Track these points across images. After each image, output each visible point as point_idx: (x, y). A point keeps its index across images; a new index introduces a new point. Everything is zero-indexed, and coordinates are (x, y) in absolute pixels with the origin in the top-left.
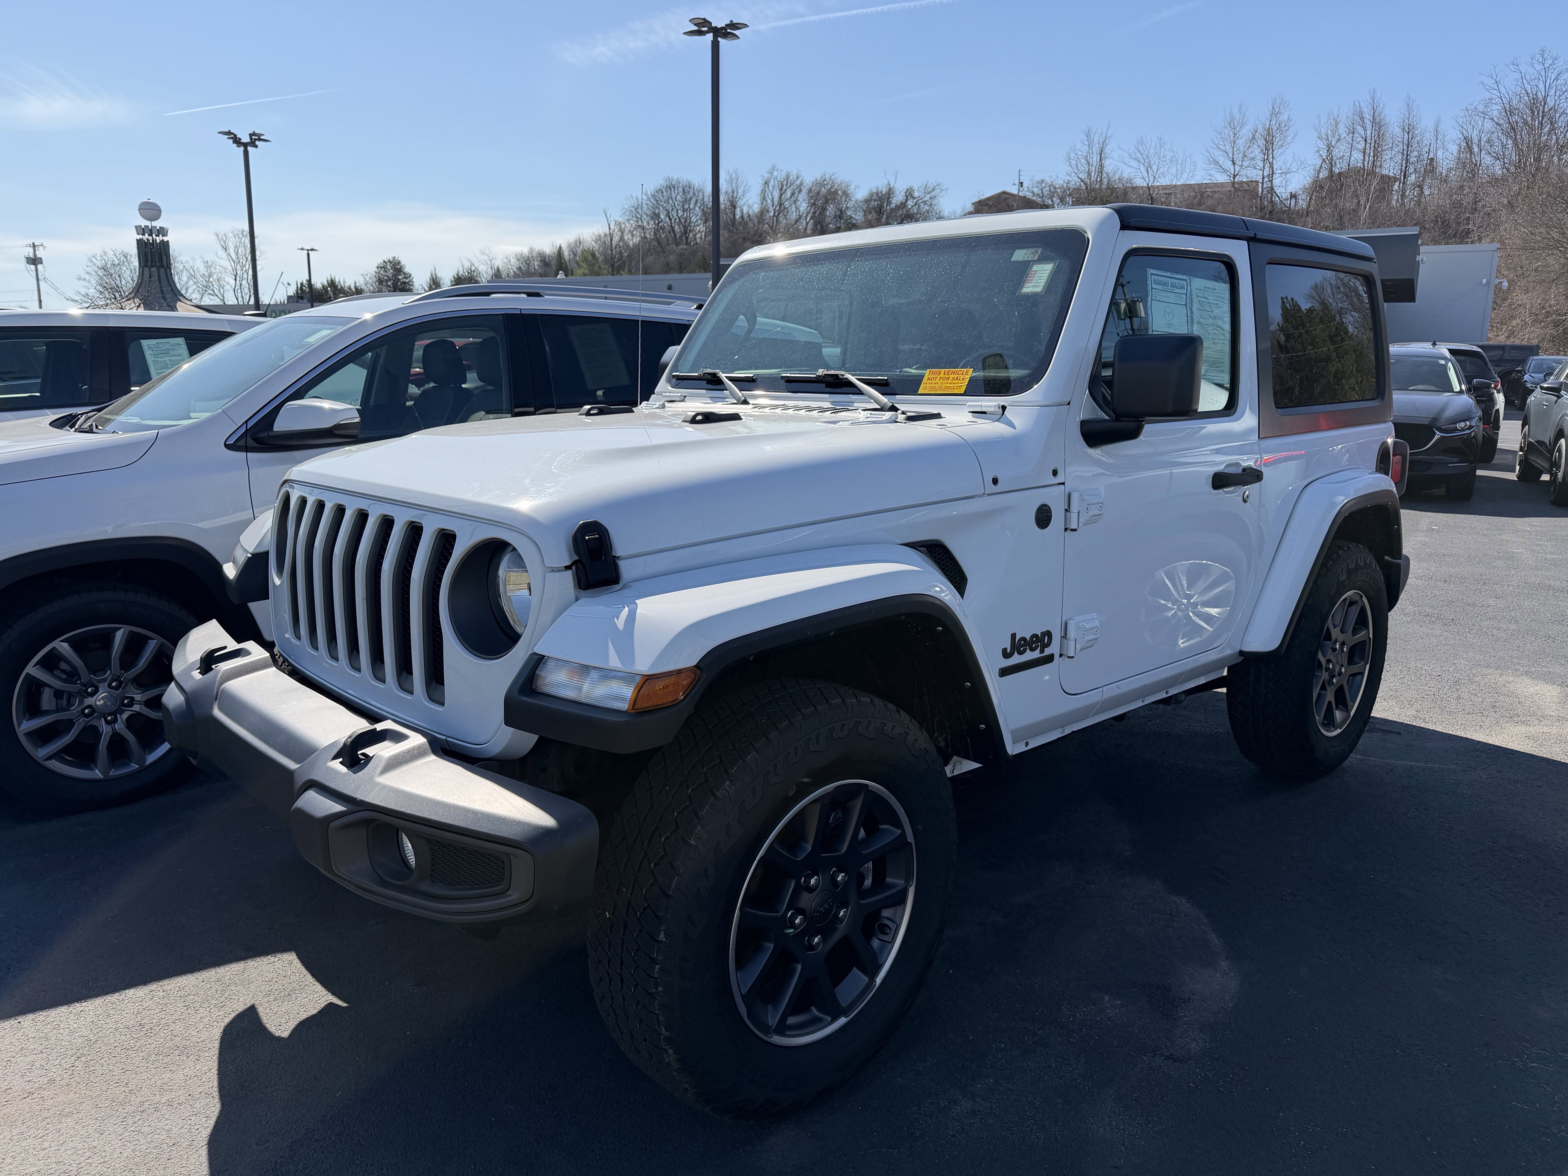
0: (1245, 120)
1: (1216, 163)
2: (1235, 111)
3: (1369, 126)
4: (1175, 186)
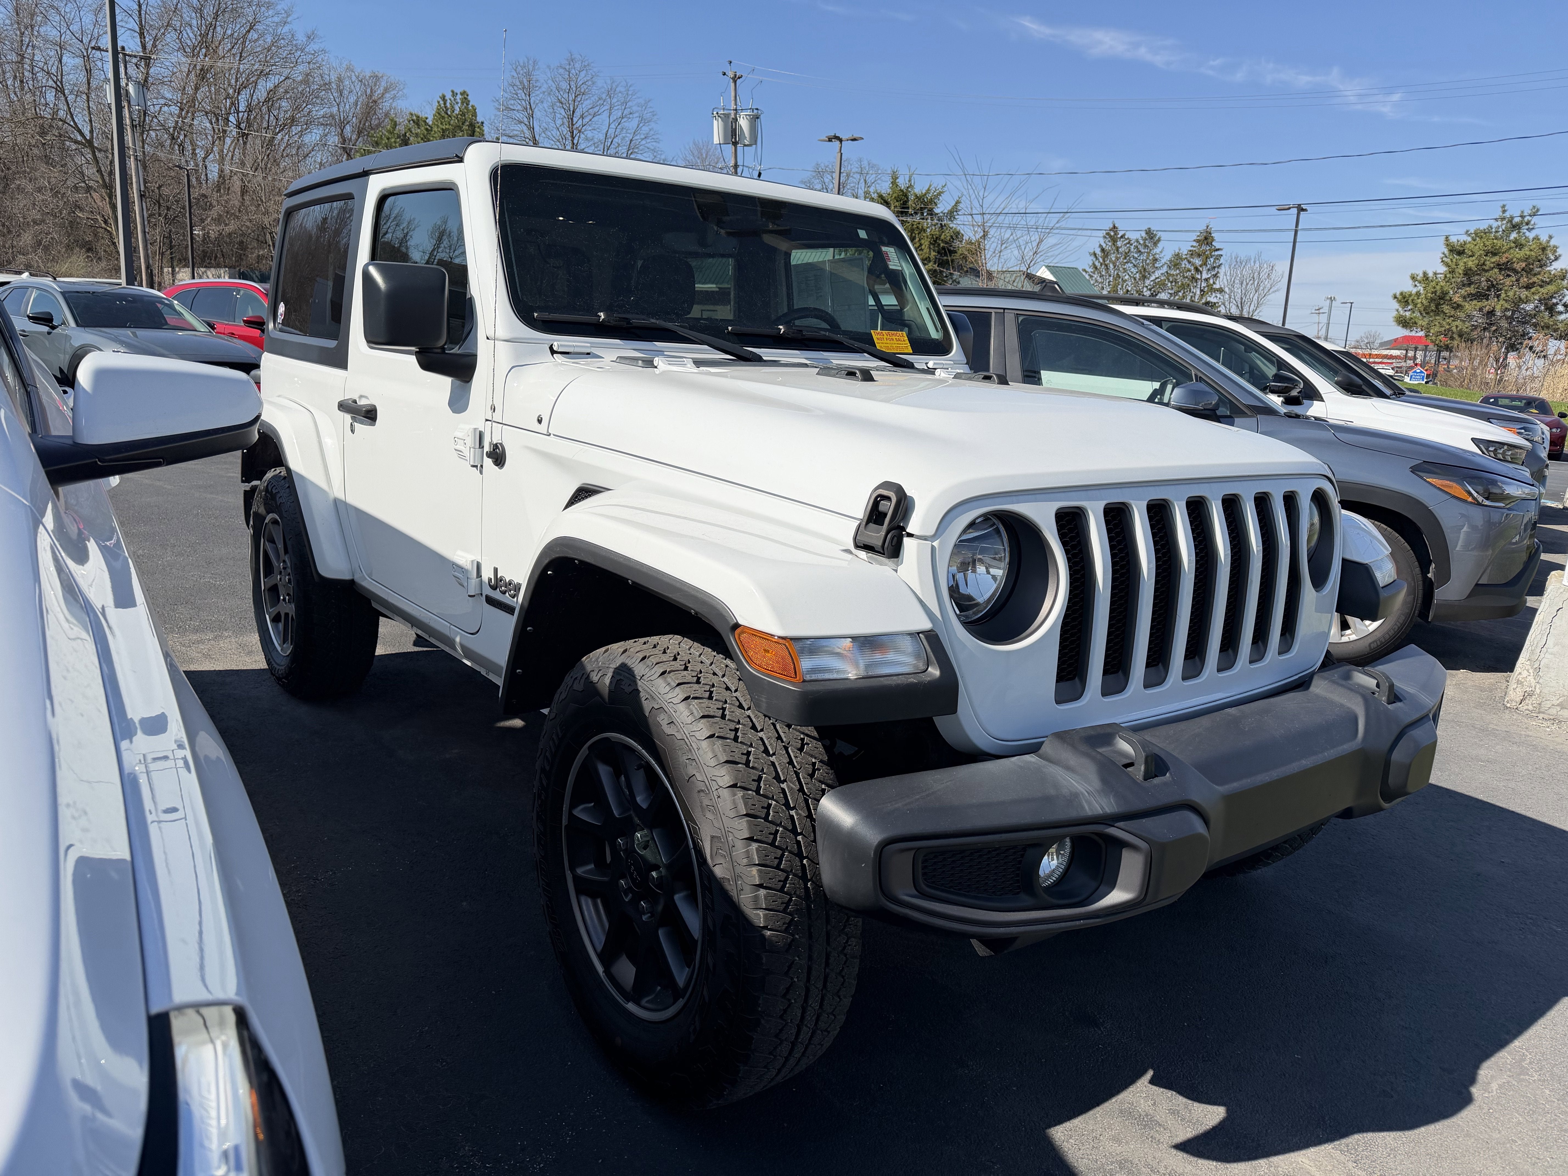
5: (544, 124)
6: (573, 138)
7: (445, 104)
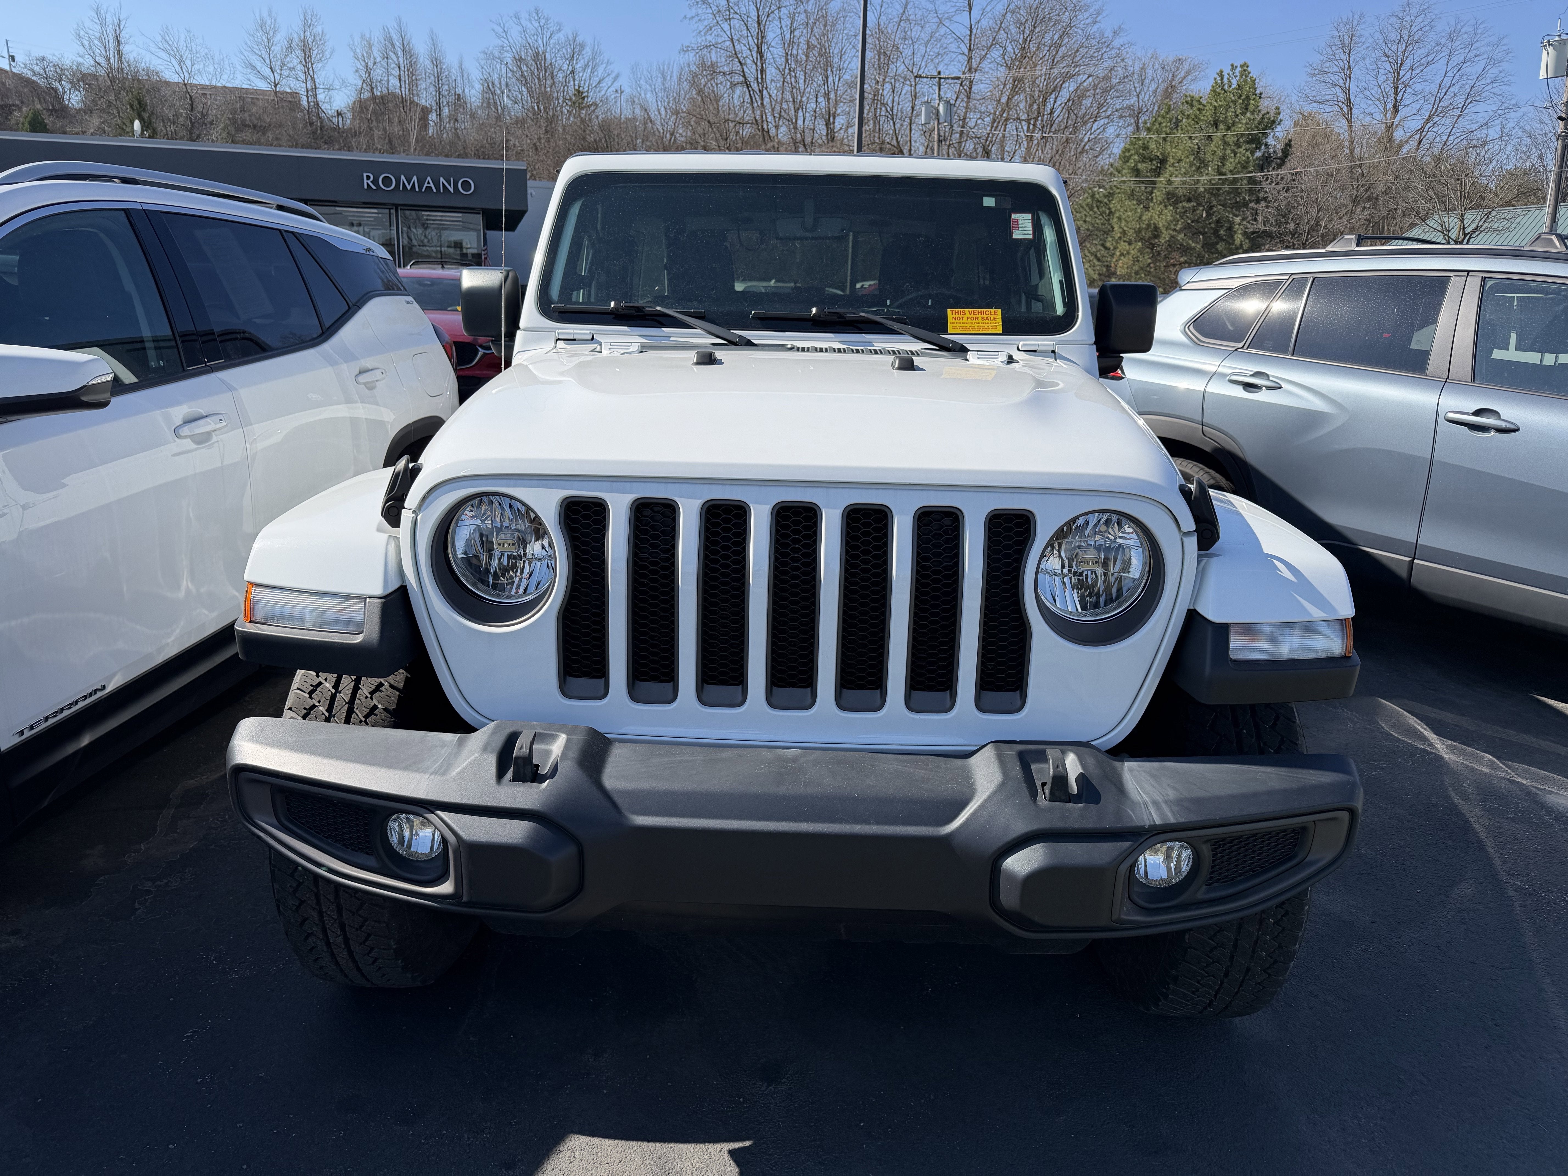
0: (277, 26)
1: (254, 68)
2: (265, 14)
3: (400, 53)
4: (215, 87)
5: (1364, 84)
6: (1396, 94)
7: (1222, 79)
